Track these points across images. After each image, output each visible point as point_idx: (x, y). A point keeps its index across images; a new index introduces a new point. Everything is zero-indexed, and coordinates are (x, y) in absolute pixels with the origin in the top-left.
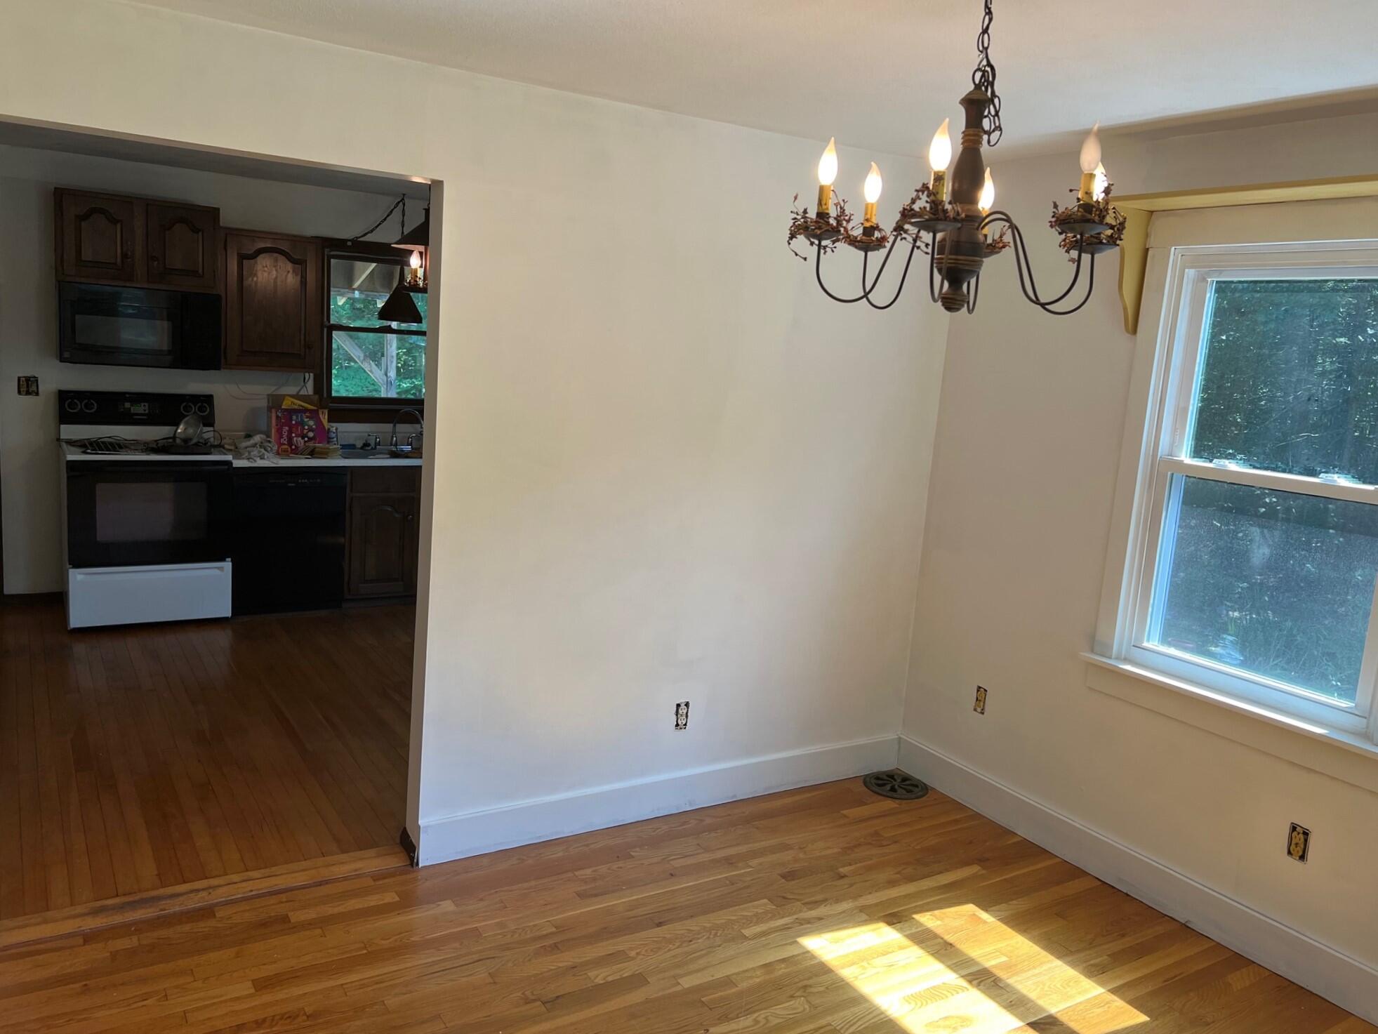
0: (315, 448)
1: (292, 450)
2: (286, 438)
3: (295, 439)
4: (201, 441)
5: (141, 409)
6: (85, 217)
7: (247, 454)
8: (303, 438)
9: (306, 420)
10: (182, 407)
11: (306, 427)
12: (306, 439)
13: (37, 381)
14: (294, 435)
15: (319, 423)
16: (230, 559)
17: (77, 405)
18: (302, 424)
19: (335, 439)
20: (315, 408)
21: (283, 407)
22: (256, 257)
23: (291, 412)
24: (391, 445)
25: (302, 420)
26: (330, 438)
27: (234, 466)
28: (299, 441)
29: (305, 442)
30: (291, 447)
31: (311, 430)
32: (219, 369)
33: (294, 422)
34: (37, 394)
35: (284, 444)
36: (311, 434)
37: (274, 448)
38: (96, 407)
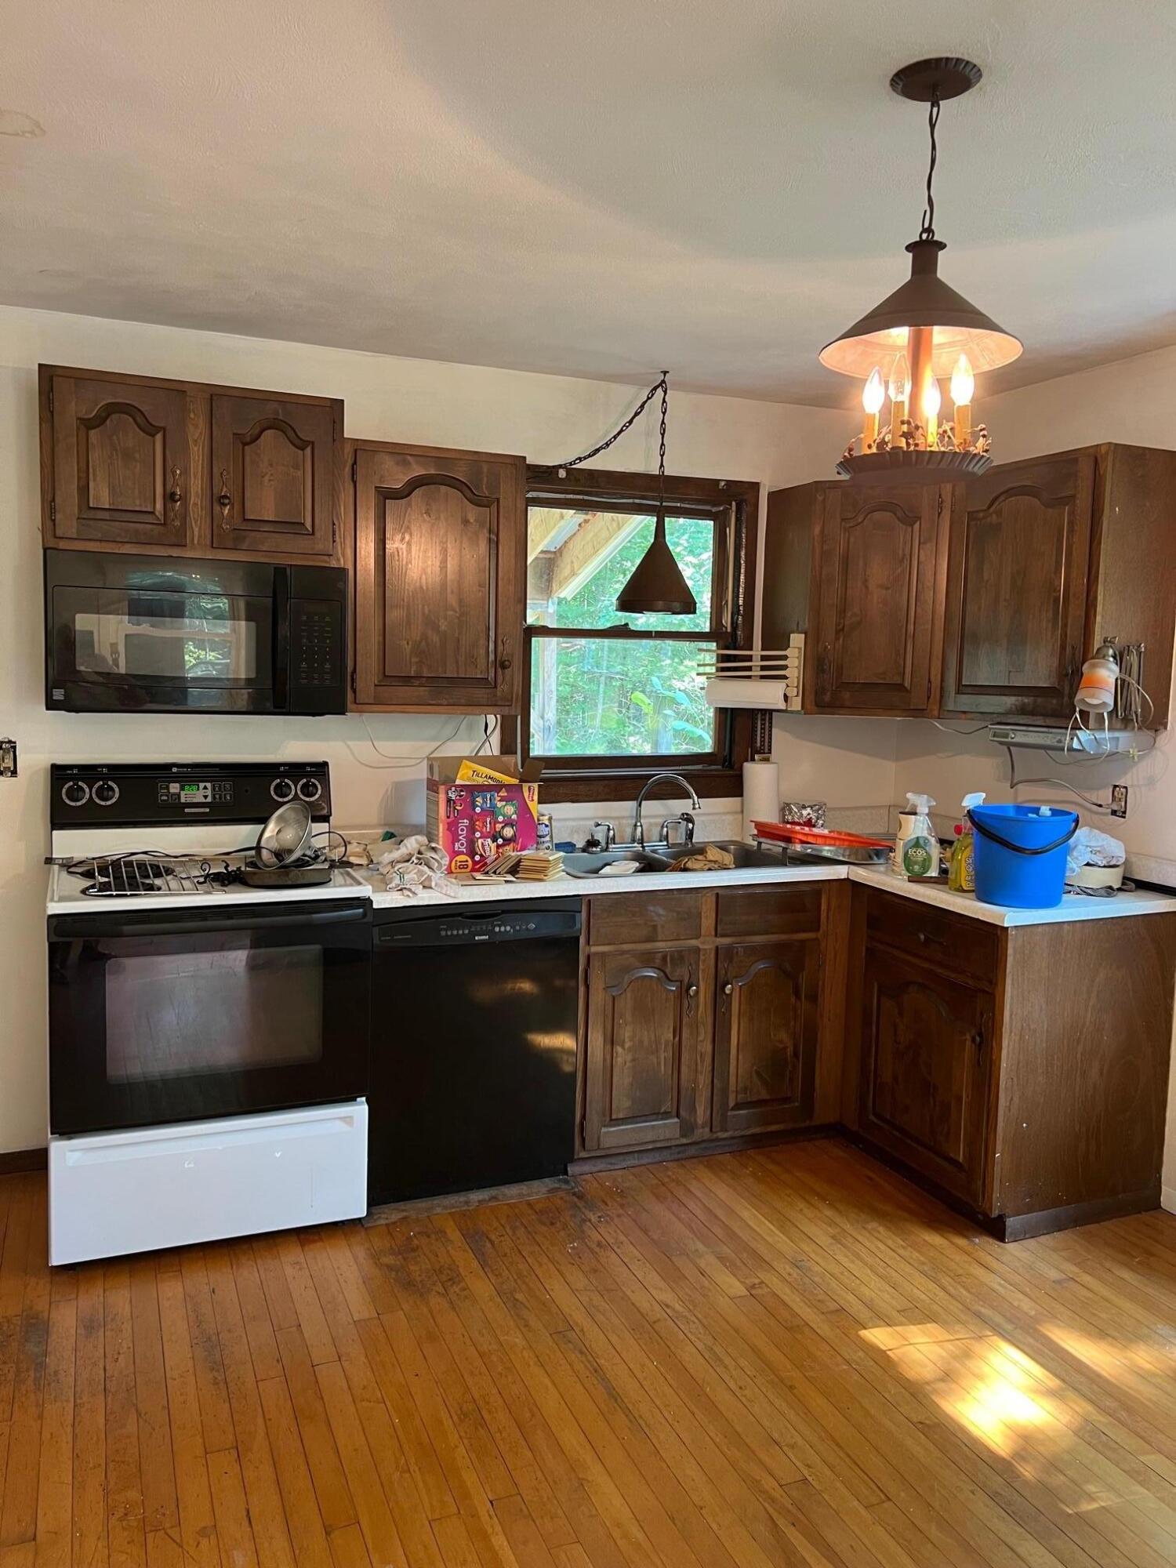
0: (520, 861)
1: (475, 863)
2: (464, 841)
3: (480, 841)
4: (308, 853)
5: (199, 794)
6: (98, 421)
7: (397, 881)
8: (494, 840)
9: (499, 805)
10: (272, 788)
11: (501, 819)
12: (500, 841)
13: (14, 748)
14: (478, 834)
15: (524, 810)
16: (364, 1099)
17: (84, 791)
18: (492, 812)
19: (548, 838)
20: (515, 781)
21: (458, 782)
22: (409, 494)
23: (472, 790)
24: (633, 841)
25: (494, 806)
26: (540, 837)
27: (375, 906)
28: (489, 847)
29: (498, 847)
30: (473, 858)
31: (508, 823)
32: (343, 713)
33: (478, 810)
34: (14, 773)
35: (462, 853)
36: (508, 832)
37: (443, 862)
38: (117, 795)
